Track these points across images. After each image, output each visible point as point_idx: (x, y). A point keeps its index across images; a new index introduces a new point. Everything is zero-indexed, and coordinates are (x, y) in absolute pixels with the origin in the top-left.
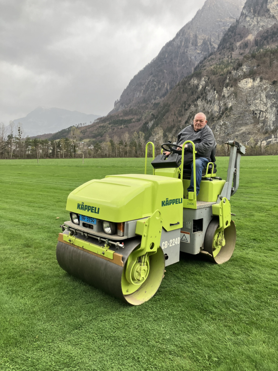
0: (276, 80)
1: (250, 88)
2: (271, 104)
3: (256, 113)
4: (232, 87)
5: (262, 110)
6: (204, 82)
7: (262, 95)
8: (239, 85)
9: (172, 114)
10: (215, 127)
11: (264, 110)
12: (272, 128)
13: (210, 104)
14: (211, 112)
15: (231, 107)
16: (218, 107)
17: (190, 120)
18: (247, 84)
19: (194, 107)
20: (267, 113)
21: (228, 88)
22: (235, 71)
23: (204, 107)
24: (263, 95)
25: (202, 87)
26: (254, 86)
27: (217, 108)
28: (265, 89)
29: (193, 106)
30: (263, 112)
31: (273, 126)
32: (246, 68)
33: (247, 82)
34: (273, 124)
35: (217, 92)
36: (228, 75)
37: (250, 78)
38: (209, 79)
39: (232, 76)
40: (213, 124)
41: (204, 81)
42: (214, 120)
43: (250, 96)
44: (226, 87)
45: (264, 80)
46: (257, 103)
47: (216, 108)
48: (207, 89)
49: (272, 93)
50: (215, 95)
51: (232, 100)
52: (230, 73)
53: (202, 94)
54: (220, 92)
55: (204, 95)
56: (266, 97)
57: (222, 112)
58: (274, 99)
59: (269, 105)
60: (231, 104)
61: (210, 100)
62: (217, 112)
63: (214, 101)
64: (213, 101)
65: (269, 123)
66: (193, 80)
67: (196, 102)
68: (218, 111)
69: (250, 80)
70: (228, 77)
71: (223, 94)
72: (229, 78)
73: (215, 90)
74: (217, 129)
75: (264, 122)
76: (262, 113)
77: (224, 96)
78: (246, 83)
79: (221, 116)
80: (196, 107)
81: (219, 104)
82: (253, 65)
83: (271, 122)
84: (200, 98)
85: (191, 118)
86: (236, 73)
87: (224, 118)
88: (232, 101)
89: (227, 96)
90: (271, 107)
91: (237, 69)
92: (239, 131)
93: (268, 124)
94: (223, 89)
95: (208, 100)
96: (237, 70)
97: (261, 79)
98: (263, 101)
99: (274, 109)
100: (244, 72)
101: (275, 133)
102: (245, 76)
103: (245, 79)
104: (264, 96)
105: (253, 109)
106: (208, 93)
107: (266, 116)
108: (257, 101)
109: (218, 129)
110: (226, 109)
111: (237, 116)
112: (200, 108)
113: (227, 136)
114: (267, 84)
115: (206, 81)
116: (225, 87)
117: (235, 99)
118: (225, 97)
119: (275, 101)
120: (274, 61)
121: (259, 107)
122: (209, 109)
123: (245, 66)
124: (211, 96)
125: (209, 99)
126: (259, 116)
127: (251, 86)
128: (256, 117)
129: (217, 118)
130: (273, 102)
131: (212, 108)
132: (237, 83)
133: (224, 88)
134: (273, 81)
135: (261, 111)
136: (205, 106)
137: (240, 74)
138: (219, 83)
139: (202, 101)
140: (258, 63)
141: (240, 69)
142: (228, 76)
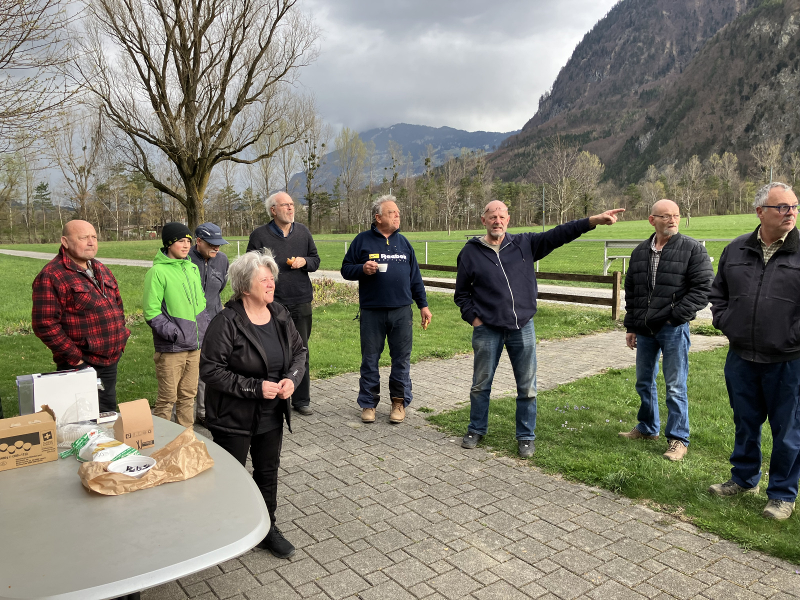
9: (704, 113)
17: (759, 122)
19: (771, 89)
29: (766, 89)
66: (759, 24)
67: (773, 77)
80: (775, 90)
85: (762, 116)
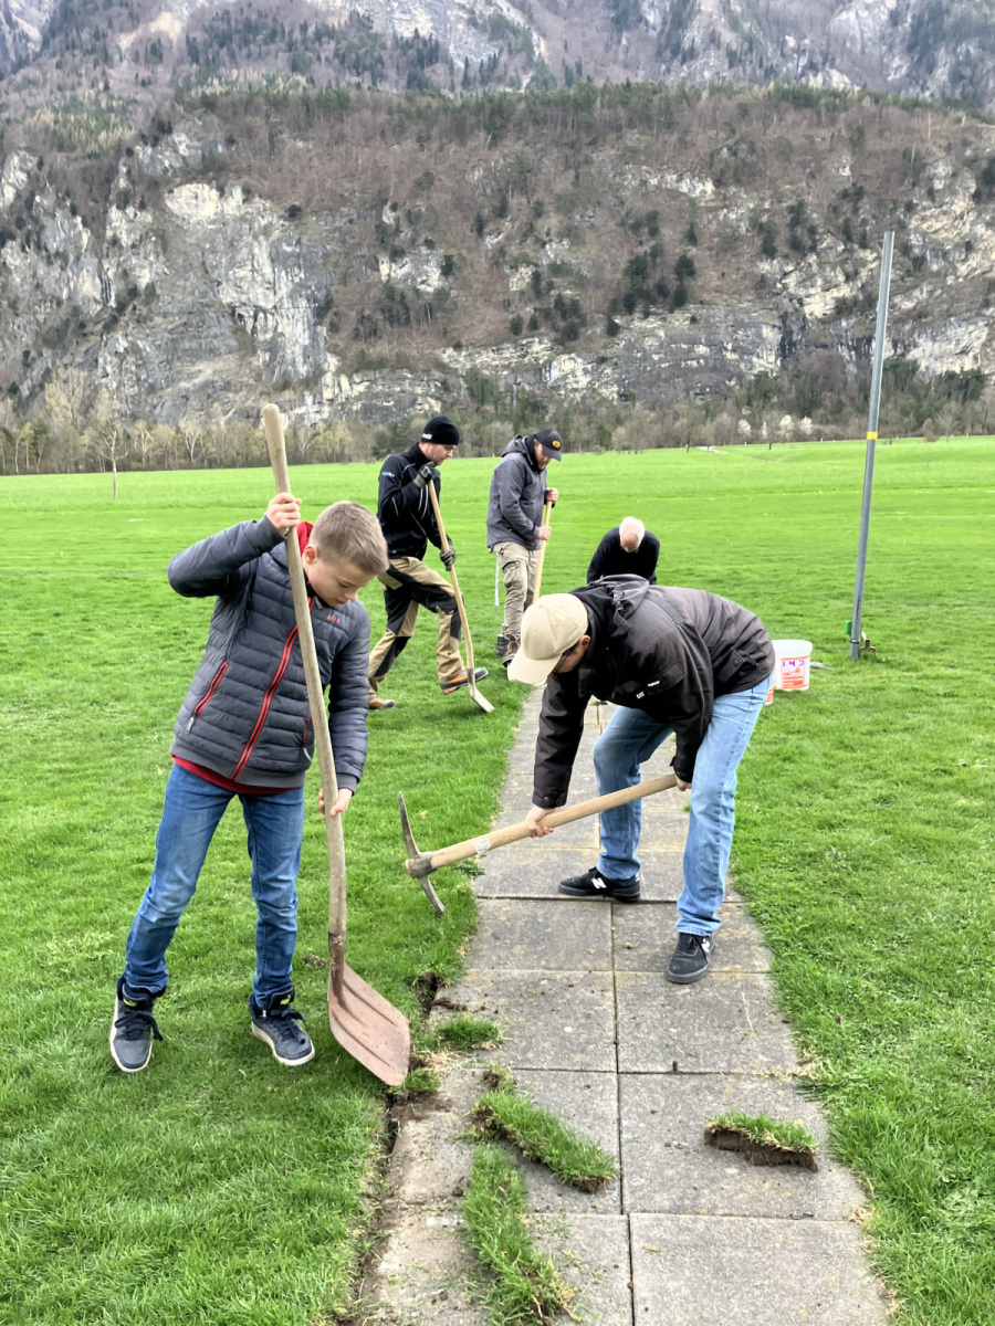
0: (297, 203)
1: (213, 222)
2: (291, 286)
3: (241, 316)
4: (142, 207)
5: (262, 303)
6: (23, 177)
7: (256, 251)
8: (169, 203)
10: (97, 361)
11: (270, 306)
12: (303, 370)
13: (63, 268)
14: (70, 298)
15: (151, 288)
16: (98, 280)
18: (197, 204)
20: (279, 318)
21: (130, 210)
22: (149, 150)
23: (34, 275)
24: (262, 252)
25: (18, 196)
26: (223, 216)
27: (94, 285)
28: (266, 231)
30: (265, 311)
31: (305, 362)
32: (188, 142)
33: (200, 199)
34: (306, 356)
35: (85, 224)
36: (122, 160)
37: (209, 183)
38: (40, 164)
39: (140, 167)
40: (83, 348)
41: (22, 170)
42: (85, 331)
43: (214, 251)
44: (122, 207)
45: (257, 199)
46: (241, 279)
47: (88, 287)
48: (38, 205)
49: (289, 249)
50: (80, 233)
51: (152, 258)
52: (130, 152)
53: (20, 223)
54: (96, 222)
55: (30, 227)
56: (272, 261)
57: (118, 301)
58: (300, 268)
59: (284, 290)
60: (148, 276)
61: (61, 250)
62: (95, 300)
63: (78, 258)
64: (72, 258)
65: (289, 351)
68: (98, 297)
69: (208, 192)
70: (124, 170)
71: (109, 234)
72: (129, 172)
73: (74, 212)
74: (104, 369)
75: (274, 347)
76: (261, 315)
77: (115, 241)
78: (194, 201)
79: (115, 320)
81: (100, 272)
82: (211, 137)
83: (298, 350)
84: (13, 238)
86: (152, 158)
87: (130, 329)
88: (151, 264)
89: (130, 243)
90: (292, 296)
91: (155, 142)
92: (190, 376)
93: (289, 357)
94: (106, 212)
95: (52, 251)
96: (154, 145)
97: (248, 193)
98: (263, 275)
99: (303, 303)
100: (184, 158)
101: (316, 389)
102: (190, 174)
103: (189, 186)
104: (265, 255)
105: (229, 300)
106: (46, 221)
107: (276, 328)
108: (241, 273)
109: (109, 369)
110: (133, 292)
111: (177, 323)
112: (18, 280)
113: (149, 394)
114: (267, 214)
115: (28, 173)
116: (118, 207)
117: (162, 258)
118: (121, 247)
119: (302, 276)
120: (281, 133)
121: (251, 296)
122: (61, 289)
123: (183, 137)
124: (62, 234)
125: (53, 246)
126: (254, 328)
127: (216, 214)
128: (243, 329)
129: (100, 326)
130: (297, 280)
131: (72, 284)
132: (160, 197)
133: (114, 208)
134: (288, 205)
135: (258, 309)
136: (41, 272)
137: (167, 163)
138: (88, 187)
139: (23, 250)
140: (227, 131)
141: (168, 144)
142: (124, 165)
